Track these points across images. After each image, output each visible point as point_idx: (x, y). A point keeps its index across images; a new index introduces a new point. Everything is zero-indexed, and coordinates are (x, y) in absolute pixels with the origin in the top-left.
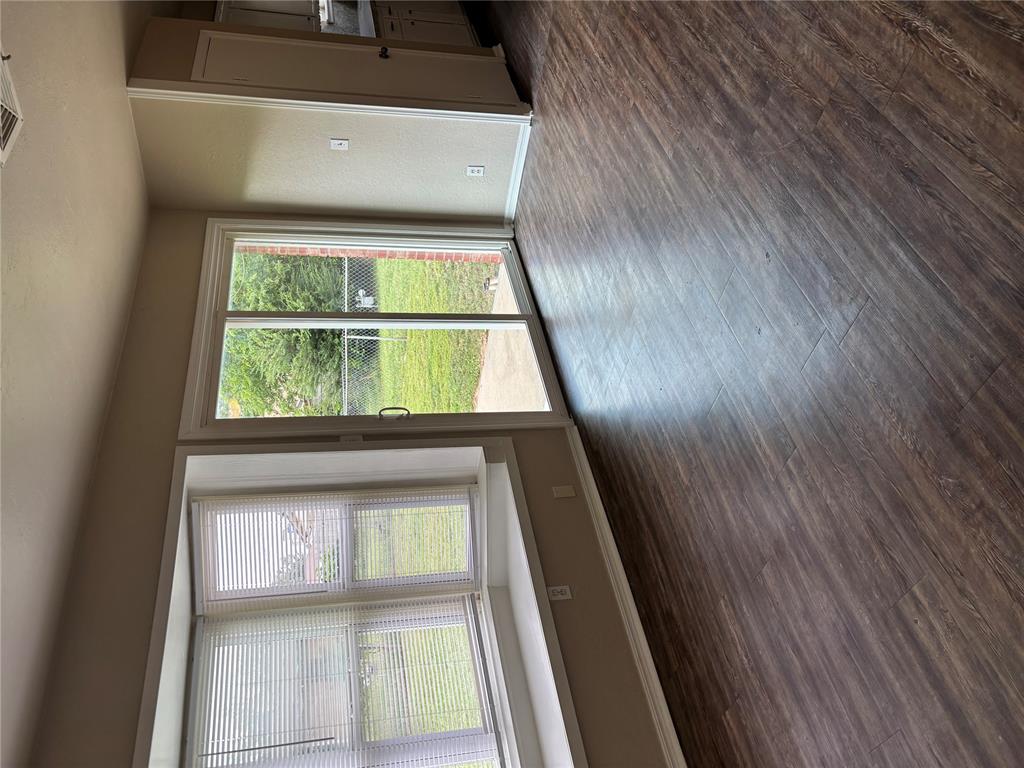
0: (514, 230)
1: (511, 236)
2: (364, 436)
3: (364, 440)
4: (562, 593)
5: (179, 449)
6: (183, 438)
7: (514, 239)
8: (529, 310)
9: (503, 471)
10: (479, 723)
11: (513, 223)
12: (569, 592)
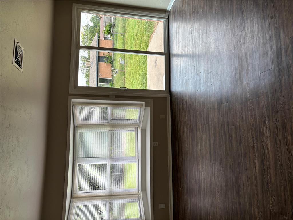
0: (169, 15)
1: (167, 17)
2: (115, 96)
3: (115, 97)
4: (156, 144)
5: (69, 97)
6: (70, 93)
7: (168, 18)
8: (167, 52)
9: (148, 109)
10: (135, 156)
11: (169, 12)
12: (158, 144)
